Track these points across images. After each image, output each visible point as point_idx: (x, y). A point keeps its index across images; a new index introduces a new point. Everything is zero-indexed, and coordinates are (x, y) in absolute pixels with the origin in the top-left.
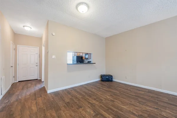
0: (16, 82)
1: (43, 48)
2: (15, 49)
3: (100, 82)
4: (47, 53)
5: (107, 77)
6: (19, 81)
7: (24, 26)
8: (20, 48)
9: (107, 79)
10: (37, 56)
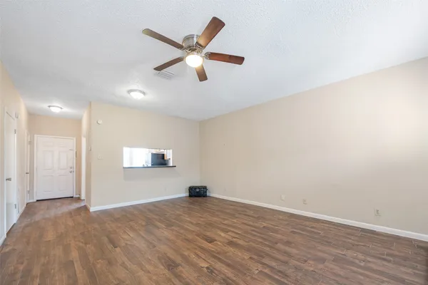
0: (31, 201)
1: (84, 141)
2: (31, 143)
3: (188, 199)
4: (89, 151)
5: (198, 190)
6: (37, 201)
7: (49, 106)
8: (40, 140)
9: (197, 193)
10: (72, 155)
